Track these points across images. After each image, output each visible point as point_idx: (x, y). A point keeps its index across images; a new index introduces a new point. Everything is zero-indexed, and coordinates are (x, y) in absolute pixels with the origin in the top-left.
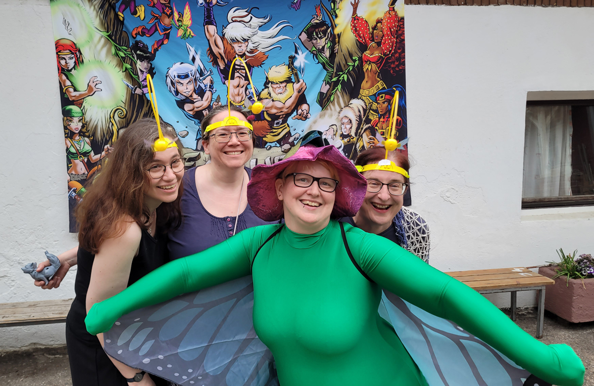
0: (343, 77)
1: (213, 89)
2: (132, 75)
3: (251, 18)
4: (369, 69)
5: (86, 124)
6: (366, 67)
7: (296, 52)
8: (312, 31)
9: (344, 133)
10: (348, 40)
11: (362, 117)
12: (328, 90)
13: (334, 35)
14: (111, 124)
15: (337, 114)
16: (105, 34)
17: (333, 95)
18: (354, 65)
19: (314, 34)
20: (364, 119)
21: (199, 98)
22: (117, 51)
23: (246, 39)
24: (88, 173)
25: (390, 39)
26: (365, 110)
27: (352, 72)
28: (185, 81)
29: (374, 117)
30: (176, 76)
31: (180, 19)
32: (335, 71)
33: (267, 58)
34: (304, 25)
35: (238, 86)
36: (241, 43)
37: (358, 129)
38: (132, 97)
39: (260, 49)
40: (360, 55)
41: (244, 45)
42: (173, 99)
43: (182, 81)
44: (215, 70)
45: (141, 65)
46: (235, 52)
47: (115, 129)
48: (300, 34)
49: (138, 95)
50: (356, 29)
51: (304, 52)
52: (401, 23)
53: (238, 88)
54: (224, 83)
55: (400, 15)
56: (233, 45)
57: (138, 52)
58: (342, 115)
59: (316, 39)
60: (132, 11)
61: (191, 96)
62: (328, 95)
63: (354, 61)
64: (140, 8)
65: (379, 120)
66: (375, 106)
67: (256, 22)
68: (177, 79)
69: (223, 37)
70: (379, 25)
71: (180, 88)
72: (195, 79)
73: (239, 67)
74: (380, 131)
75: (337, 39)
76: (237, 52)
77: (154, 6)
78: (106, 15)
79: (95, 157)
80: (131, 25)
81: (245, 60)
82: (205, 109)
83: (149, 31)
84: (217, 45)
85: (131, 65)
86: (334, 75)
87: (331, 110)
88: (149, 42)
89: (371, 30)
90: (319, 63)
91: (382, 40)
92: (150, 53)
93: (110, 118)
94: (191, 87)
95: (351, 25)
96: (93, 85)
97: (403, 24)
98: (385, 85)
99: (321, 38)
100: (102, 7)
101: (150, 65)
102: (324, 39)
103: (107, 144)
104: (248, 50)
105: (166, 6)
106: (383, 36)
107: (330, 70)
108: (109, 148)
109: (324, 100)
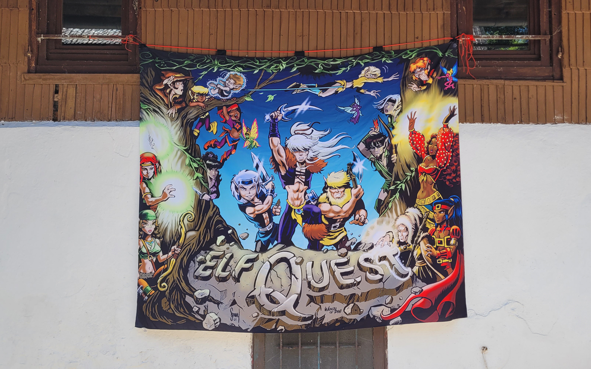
1: (273, 193)
2: (202, 184)
3: (313, 131)
4: (425, 180)
5: (158, 226)
6: (422, 178)
7: (355, 160)
8: (370, 143)
9: (401, 241)
11: (418, 225)
12: (386, 198)
13: (392, 145)
14: (180, 227)
15: (394, 221)
16: (182, 148)
17: (391, 203)
19: (372, 144)
20: (420, 227)
21: (260, 202)
22: (191, 163)
23: (306, 149)
24: (155, 272)
25: (445, 153)
26: (421, 219)
28: (248, 187)
29: (431, 226)
30: (240, 182)
31: (247, 133)
32: (393, 180)
33: (327, 165)
35: (298, 191)
36: (302, 152)
37: (414, 236)
38: (199, 202)
39: (320, 158)
41: (304, 154)
42: (236, 203)
43: (245, 186)
44: (276, 176)
45: (210, 173)
46: (296, 159)
47: (183, 231)
48: (359, 144)
49: (204, 201)
50: (413, 142)
51: (362, 160)
52: (457, 139)
53: (297, 193)
54: (285, 188)
56: (295, 154)
57: (208, 162)
58: (399, 222)
59: (374, 148)
60: (207, 127)
61: (253, 200)
62: (386, 203)
64: (213, 124)
65: (436, 229)
66: (431, 215)
67: (317, 134)
68: (241, 184)
69: (285, 148)
70: (433, 140)
71: (243, 192)
72: (258, 185)
73: (299, 174)
74: (437, 239)
75: (394, 150)
76: (298, 160)
77: (226, 122)
78: (185, 132)
81: (305, 167)
82: (265, 213)
83: (220, 143)
84: (279, 154)
85: (203, 174)
86: (392, 183)
87: (389, 217)
89: (426, 144)
90: (376, 170)
91: (436, 153)
92: (219, 162)
93: (180, 221)
94: (253, 192)
95: (409, 138)
96: (167, 192)
97: (458, 140)
98: (441, 196)
99: (378, 147)
101: (217, 173)
102: (382, 148)
103: (174, 245)
104: (309, 158)
105: (236, 122)
106: (438, 150)
107: (389, 178)
108: (176, 249)
109: (381, 208)
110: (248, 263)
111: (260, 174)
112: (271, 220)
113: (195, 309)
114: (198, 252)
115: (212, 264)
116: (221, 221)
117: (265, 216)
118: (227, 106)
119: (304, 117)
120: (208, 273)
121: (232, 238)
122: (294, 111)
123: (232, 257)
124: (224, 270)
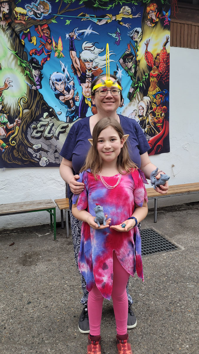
0: (140, 84)
1: (74, 88)
2: (29, 78)
3: (95, 48)
4: (153, 80)
5: (4, 106)
6: (152, 79)
7: (118, 69)
8: (126, 58)
9: (140, 115)
10: (143, 64)
11: (149, 106)
12: (133, 91)
13: (137, 61)
14: (18, 107)
15: (137, 104)
16: (14, 52)
17: (135, 94)
18: (146, 78)
19: (127, 60)
20: (150, 107)
21: (68, 93)
22: (21, 63)
23: (92, 60)
24: (7, 135)
25: (163, 65)
26: (150, 103)
27: (145, 82)
28: (60, 83)
29: (154, 107)
30: (55, 80)
31: (56, 46)
32: (136, 81)
33: (103, 72)
34: (121, 54)
35: (88, 87)
36: (89, 62)
37: (147, 112)
38: (30, 91)
39: (99, 67)
40: (149, 72)
41: (91, 64)
42: (53, 93)
43: (58, 83)
45: (35, 72)
46: (86, 67)
47: (21, 109)
48: (120, 59)
49: (33, 90)
50: (147, 58)
51: (122, 69)
52: (168, 57)
53: (88, 88)
54: (80, 85)
55: (168, 52)
56: (85, 63)
57: (33, 65)
58: (139, 105)
59: (128, 62)
60: (29, 39)
61: (63, 92)
62: (133, 94)
63: (146, 76)
64: (33, 38)
65: (157, 108)
66: (154, 101)
67: (97, 50)
68: (55, 81)
69: (79, 59)
70: (158, 56)
71: (57, 87)
72: (65, 82)
73: (88, 76)
74: (157, 113)
75: (138, 63)
76: (87, 67)
77: (41, 37)
78: (14, 41)
79: (10, 126)
80: (29, 48)
81: (91, 72)
82: (70, 99)
83: (39, 52)
84: (76, 63)
85: (30, 72)
86: (136, 83)
87: (134, 102)
88: (39, 58)
89: (154, 59)
90: (129, 76)
91: (159, 65)
92: (40, 65)
93: (18, 103)
94: (63, 86)
95: (145, 56)
96: (7, 83)
97: (169, 57)
98: (160, 90)
99: (130, 62)
100: (11, 36)
101: (40, 73)
102: (131, 63)
103: (17, 118)
104: (93, 67)
105: (48, 38)
106: (160, 63)
107: (134, 80)
108: (18, 120)
109: (131, 96)
110: (63, 129)
111: (66, 75)
112: (74, 104)
113: (34, 155)
114: (32, 122)
115: (42, 129)
116: (45, 103)
117: (71, 101)
118: (41, 26)
119: (89, 39)
120: (39, 135)
121: (52, 114)
122: (83, 33)
123: (53, 125)
124: (49, 133)
